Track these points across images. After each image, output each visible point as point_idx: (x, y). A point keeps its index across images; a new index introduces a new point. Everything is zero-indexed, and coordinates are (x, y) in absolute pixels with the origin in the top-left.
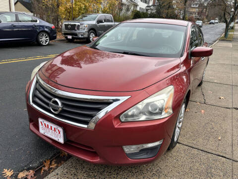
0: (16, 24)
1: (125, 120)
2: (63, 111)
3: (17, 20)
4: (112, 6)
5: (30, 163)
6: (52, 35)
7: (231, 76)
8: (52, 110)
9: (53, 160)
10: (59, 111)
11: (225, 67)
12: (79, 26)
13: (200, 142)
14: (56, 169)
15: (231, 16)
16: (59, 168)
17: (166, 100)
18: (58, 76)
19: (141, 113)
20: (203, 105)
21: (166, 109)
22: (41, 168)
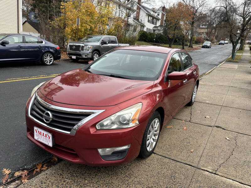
0: (23, 45)
1: (100, 128)
2: (53, 121)
3: (24, 41)
4: (117, 27)
5: (25, 165)
6: (56, 55)
7: (224, 97)
8: (45, 120)
9: (44, 164)
10: (50, 121)
11: (223, 88)
12: (83, 47)
13: (174, 154)
14: (46, 170)
15: (238, 38)
16: (48, 170)
17: (133, 113)
18: (55, 94)
19: (113, 123)
20: (187, 123)
21: (133, 120)
22: (34, 170)
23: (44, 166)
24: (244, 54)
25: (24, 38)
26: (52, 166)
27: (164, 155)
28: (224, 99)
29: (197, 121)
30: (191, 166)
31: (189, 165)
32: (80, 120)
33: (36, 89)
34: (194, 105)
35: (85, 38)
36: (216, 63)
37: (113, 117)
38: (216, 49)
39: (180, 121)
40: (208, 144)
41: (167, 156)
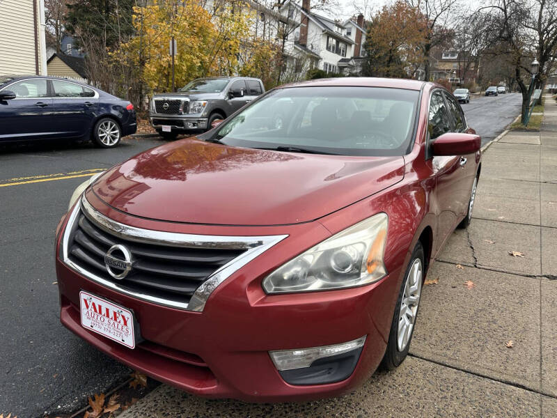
0: (48, 101)
1: (275, 290)
2: (135, 272)
3: (51, 93)
4: (262, 60)
5: (59, 400)
6: (126, 124)
7: (537, 206)
8: (110, 272)
9: (110, 396)
10: (125, 273)
12: (186, 103)
13: (463, 354)
14: (118, 415)
15: (534, 77)
16: (124, 413)
17: (369, 243)
19: (312, 273)
20: (470, 270)
21: (370, 264)
22: (84, 413)
23: (112, 402)
24: (546, 114)
25: (49, 84)
26: (133, 400)
27: (437, 359)
28: (538, 211)
29: (493, 264)
30: (524, 387)
31: (517, 386)
32: (214, 267)
33: (82, 188)
34: (472, 226)
35: (191, 84)
36: (488, 134)
37: (312, 256)
38: (481, 105)
39: (451, 265)
40: (546, 324)
41: (447, 362)
